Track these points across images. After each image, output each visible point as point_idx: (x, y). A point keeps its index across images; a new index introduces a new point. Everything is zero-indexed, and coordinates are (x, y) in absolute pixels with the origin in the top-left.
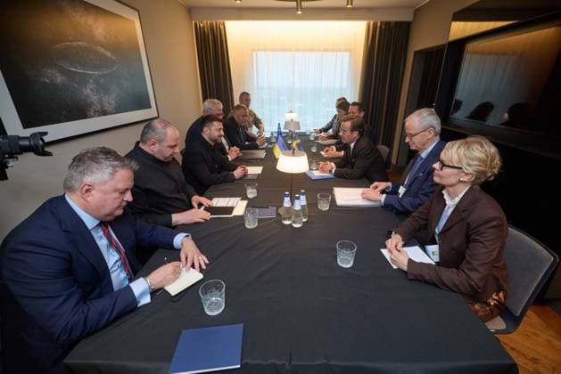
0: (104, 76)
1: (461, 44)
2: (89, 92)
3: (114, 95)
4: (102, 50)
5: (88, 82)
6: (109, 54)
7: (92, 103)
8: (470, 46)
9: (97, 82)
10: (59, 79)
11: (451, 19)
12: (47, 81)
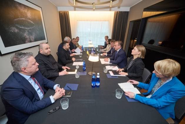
0: (30, 29)
1: (146, 19)
2: (26, 35)
3: (34, 36)
4: (30, 21)
5: (26, 32)
6: (32, 22)
7: (27, 39)
8: (149, 20)
9: (28, 31)
10: (16, 31)
11: (143, 11)
12: (13, 31)
